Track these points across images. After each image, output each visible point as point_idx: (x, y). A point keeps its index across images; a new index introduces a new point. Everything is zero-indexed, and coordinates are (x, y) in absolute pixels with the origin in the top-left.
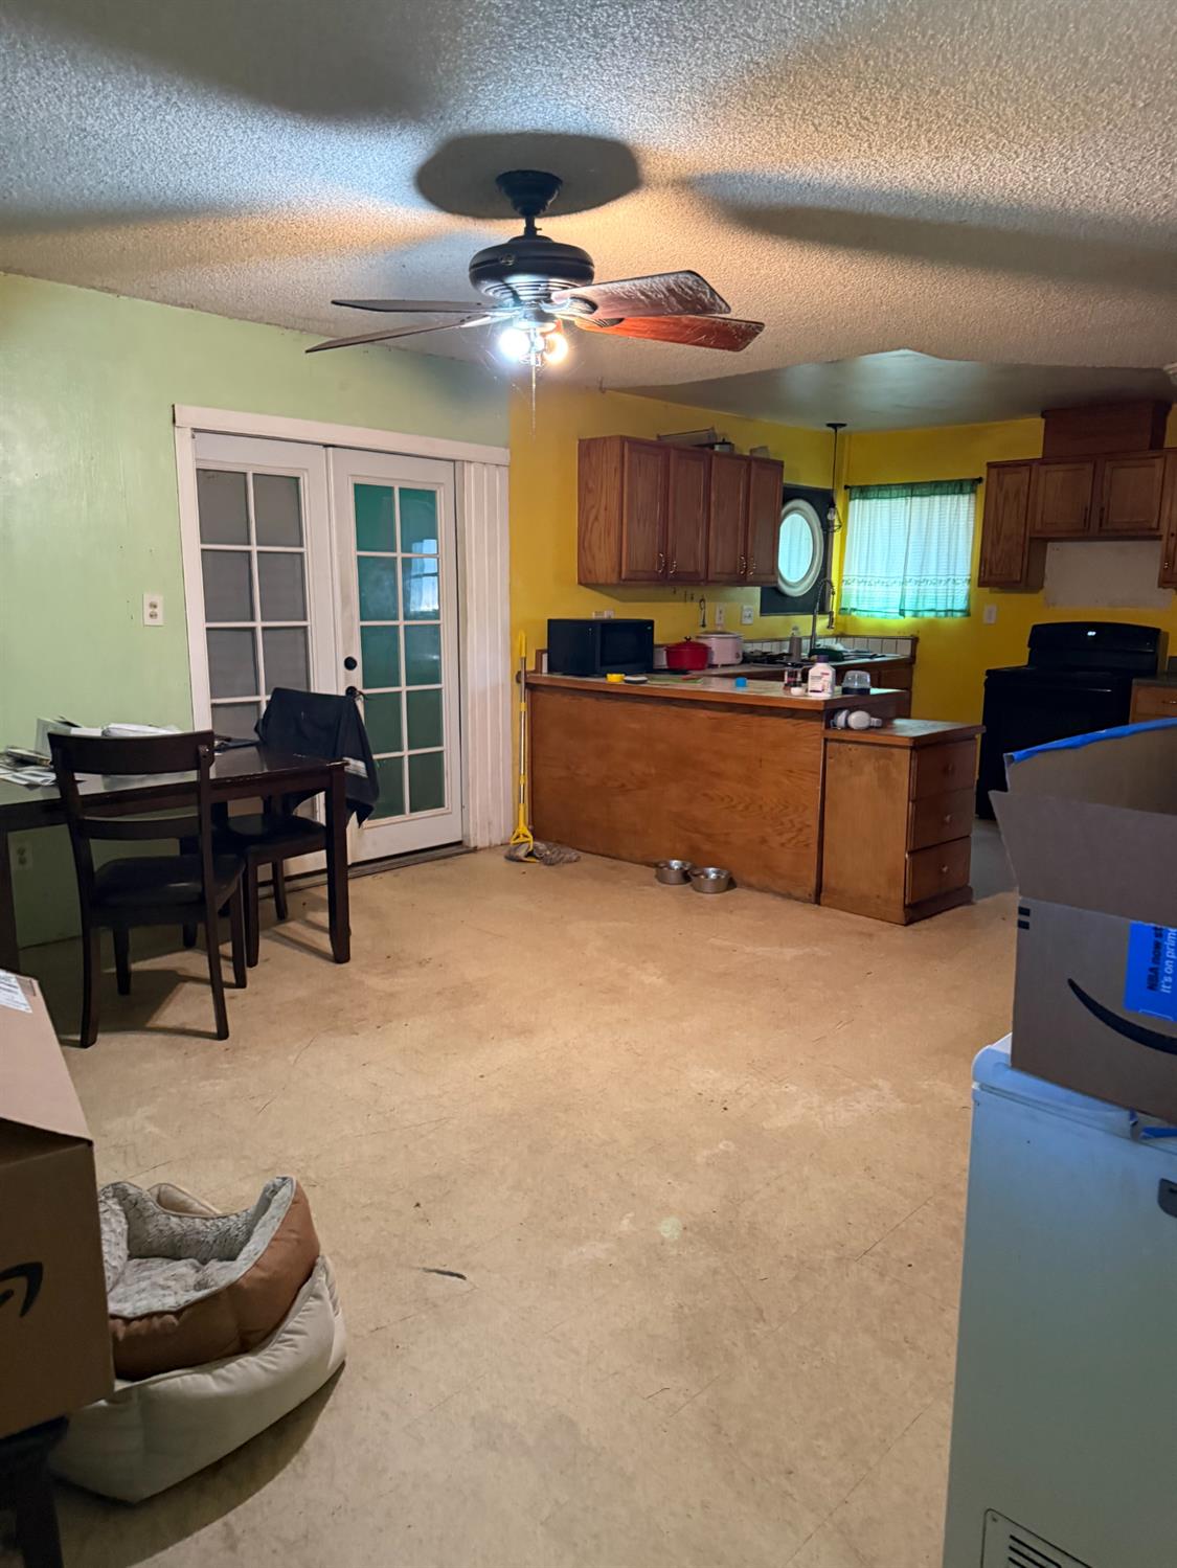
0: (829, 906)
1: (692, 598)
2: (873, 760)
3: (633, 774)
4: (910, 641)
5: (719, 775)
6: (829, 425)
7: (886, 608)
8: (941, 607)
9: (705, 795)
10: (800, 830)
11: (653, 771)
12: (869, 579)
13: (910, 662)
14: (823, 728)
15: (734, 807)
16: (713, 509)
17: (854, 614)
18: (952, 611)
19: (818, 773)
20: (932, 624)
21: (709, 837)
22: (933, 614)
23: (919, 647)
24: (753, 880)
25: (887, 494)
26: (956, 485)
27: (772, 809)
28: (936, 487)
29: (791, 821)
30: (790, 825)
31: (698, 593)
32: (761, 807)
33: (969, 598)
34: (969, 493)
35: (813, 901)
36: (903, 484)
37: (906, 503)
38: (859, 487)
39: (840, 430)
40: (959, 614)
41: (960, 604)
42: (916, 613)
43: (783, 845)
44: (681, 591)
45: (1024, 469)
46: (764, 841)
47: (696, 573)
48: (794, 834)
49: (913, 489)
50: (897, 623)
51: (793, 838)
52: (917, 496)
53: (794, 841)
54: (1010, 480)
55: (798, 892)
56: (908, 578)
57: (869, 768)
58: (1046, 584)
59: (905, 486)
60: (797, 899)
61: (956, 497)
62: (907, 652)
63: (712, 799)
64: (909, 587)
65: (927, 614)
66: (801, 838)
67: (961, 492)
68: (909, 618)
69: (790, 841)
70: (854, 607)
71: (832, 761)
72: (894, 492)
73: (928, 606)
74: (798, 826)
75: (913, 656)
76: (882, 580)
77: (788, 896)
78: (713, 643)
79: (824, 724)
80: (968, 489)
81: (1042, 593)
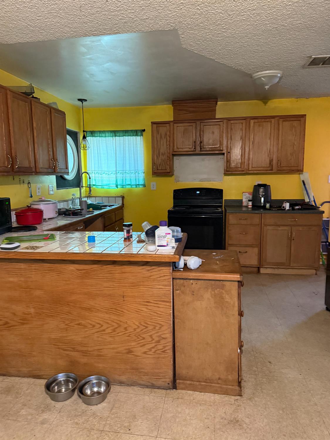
0: (182, 389)
1: (24, 182)
2: (210, 290)
3: (14, 314)
4: (121, 198)
5: (89, 309)
6: (79, 100)
7: (109, 184)
8: (133, 183)
9: (79, 324)
10: (158, 342)
11: (32, 311)
12: (100, 172)
13: (122, 207)
14: (171, 271)
15: (104, 330)
16: (35, 131)
17: (94, 187)
18: (138, 185)
19: (170, 302)
20: (130, 191)
21: (85, 353)
22: (130, 186)
23: (125, 200)
24: (123, 378)
25: (103, 135)
26: (134, 132)
27: (135, 330)
28: (125, 133)
29: (151, 336)
30: (150, 339)
31: (27, 179)
32: (126, 329)
33: (144, 179)
34: (140, 136)
35: (171, 388)
36: (110, 131)
37: (113, 140)
38: (91, 131)
39: (84, 103)
40: (141, 186)
41: (142, 182)
42: (123, 186)
43: (145, 353)
44: (17, 178)
45: (167, 125)
46: (130, 352)
47: (30, 168)
48: (153, 345)
49: (115, 133)
50: (114, 191)
51: (153, 348)
52: (117, 136)
53: (153, 350)
54: (163, 130)
55: (160, 383)
56: (117, 171)
57: (207, 295)
58: (175, 173)
59: (112, 132)
60: (159, 388)
61: (135, 137)
62: (121, 202)
63: (85, 327)
64: (118, 175)
65: (127, 186)
66: (160, 347)
67: (137, 135)
68: (120, 188)
69: (150, 350)
70: (95, 184)
71: (178, 292)
72: (107, 134)
73: (127, 183)
74: (157, 339)
75: (123, 204)
76: (106, 172)
77: (153, 386)
78: (42, 206)
79: (172, 268)
80: (140, 134)
81: (173, 177)
